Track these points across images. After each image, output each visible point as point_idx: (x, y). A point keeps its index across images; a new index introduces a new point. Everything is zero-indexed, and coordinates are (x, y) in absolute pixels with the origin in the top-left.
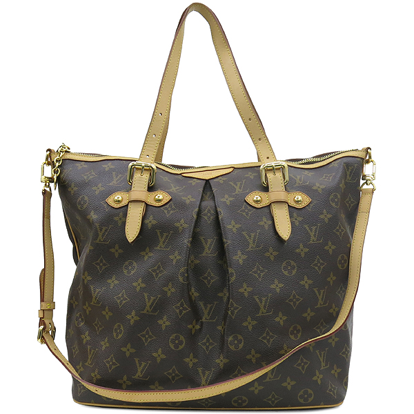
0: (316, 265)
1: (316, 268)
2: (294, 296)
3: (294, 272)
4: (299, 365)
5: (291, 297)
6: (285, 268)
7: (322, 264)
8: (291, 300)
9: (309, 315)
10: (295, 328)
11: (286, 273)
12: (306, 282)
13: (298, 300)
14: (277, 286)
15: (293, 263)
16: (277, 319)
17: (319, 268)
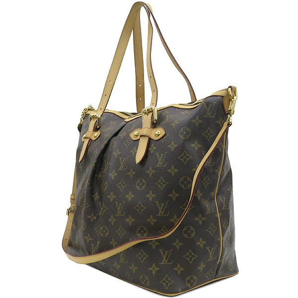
0: (159, 183)
1: (159, 186)
2: (140, 205)
3: (143, 187)
4: (140, 256)
5: (138, 206)
6: (138, 184)
7: (164, 183)
8: (137, 208)
9: (152, 220)
10: (142, 229)
11: (138, 188)
12: (151, 196)
13: (142, 208)
14: (130, 196)
15: (144, 181)
16: (127, 220)
17: (161, 186)
